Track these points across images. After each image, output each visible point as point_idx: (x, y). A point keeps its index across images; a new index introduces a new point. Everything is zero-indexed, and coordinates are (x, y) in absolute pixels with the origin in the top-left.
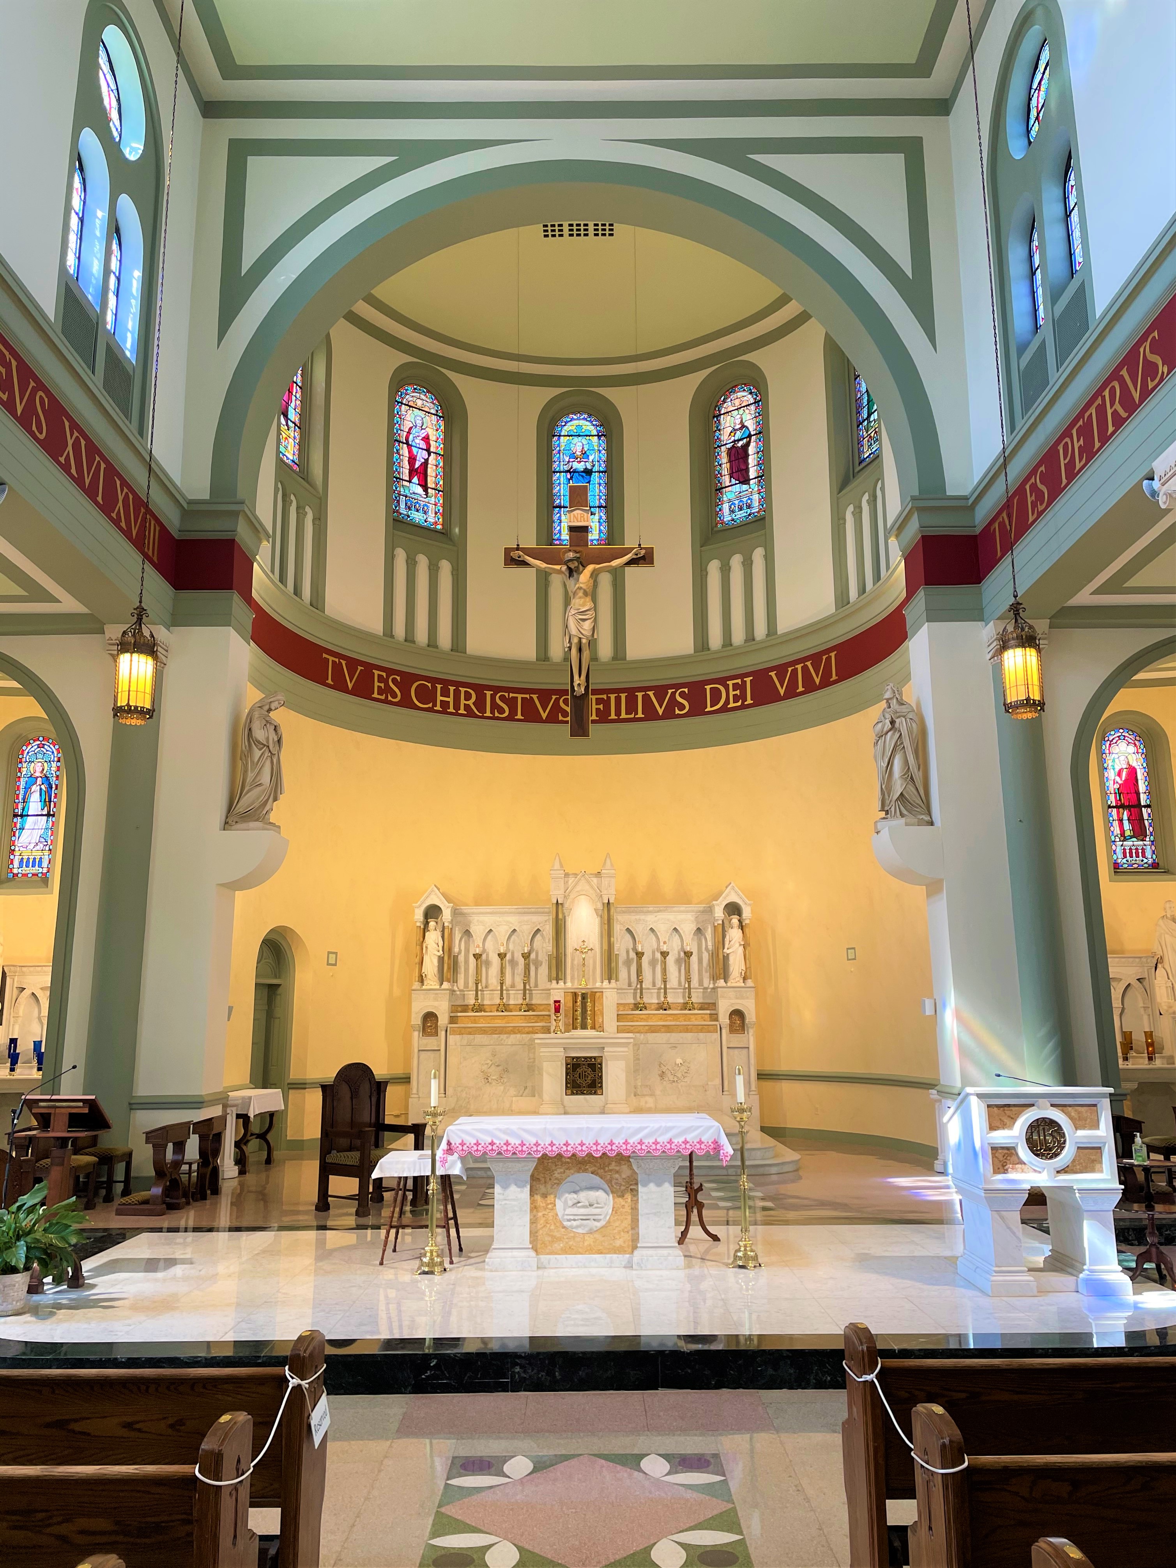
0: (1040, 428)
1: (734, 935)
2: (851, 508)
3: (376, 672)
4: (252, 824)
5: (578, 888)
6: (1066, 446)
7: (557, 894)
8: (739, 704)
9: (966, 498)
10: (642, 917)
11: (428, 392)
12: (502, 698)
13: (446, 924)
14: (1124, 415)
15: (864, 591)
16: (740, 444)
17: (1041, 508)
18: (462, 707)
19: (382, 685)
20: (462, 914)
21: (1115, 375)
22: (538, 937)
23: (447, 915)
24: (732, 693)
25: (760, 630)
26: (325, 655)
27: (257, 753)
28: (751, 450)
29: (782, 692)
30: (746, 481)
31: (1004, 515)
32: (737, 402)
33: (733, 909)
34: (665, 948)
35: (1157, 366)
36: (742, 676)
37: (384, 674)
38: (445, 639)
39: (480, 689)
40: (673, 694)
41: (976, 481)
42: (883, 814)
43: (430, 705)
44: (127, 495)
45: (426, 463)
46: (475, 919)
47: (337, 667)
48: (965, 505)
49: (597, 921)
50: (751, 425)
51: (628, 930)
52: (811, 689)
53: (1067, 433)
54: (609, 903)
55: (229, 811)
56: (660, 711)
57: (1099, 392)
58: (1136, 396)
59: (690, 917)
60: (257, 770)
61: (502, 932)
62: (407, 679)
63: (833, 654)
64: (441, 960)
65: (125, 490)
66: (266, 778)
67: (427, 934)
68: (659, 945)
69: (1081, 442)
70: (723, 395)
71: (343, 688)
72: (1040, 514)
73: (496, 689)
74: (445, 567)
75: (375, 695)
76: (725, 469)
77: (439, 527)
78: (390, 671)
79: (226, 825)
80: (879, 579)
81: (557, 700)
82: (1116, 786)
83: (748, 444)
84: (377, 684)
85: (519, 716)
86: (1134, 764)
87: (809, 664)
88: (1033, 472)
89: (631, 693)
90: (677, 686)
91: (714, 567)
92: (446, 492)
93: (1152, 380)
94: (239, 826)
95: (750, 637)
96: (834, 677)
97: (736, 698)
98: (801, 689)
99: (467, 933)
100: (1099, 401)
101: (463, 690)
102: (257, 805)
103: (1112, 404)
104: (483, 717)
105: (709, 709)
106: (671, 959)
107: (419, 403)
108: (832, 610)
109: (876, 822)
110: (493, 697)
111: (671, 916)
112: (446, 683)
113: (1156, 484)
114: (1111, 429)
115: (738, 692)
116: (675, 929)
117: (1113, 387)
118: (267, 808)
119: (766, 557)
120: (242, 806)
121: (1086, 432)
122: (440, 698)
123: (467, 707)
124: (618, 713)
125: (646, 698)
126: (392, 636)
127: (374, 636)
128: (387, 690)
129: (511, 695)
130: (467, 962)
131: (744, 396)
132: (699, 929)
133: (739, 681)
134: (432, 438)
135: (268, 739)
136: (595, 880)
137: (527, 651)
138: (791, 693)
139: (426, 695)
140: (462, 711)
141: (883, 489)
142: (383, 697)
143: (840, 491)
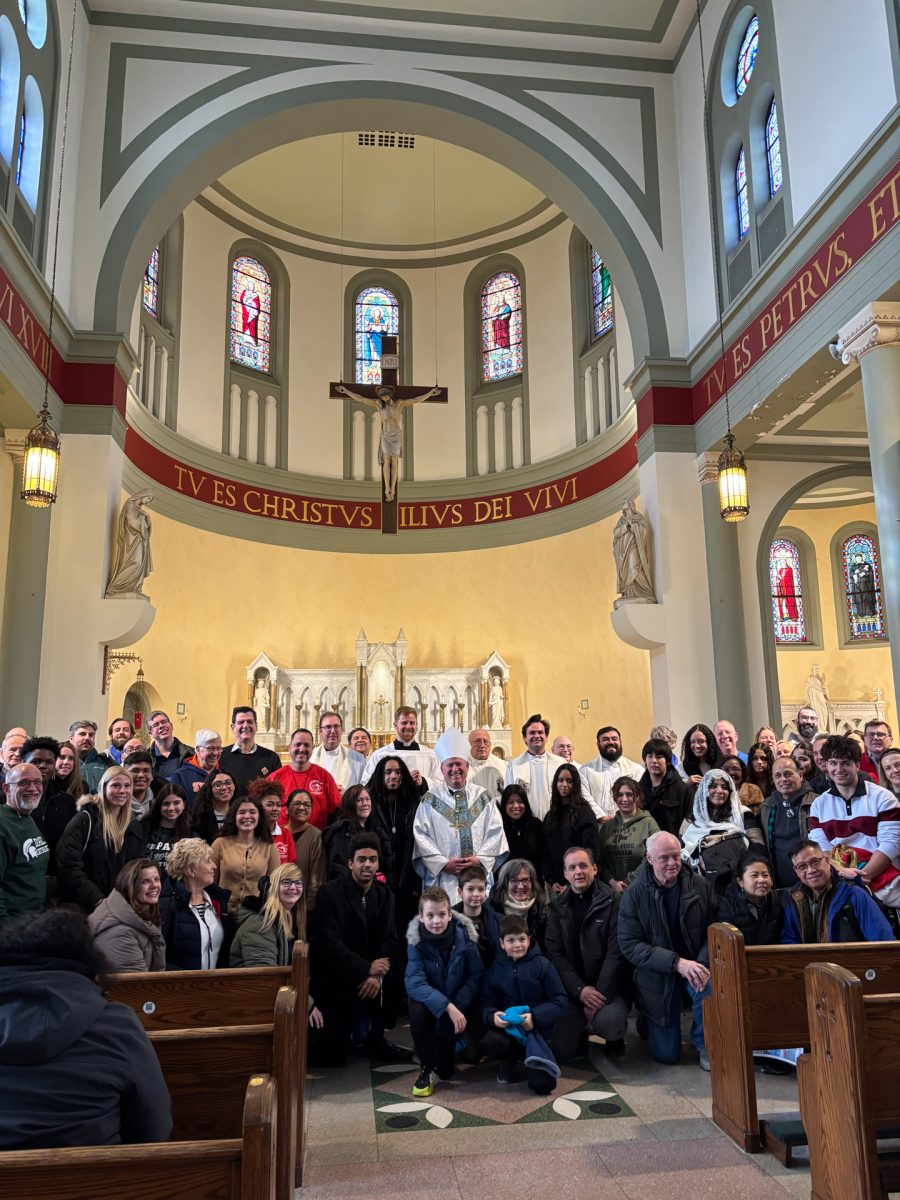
0: (746, 307)
1: (497, 691)
2: (589, 369)
3: (216, 482)
4: (128, 595)
5: (378, 655)
6: (766, 320)
7: (362, 660)
8: (501, 517)
9: (684, 360)
10: (426, 678)
11: (259, 263)
12: (316, 507)
13: (273, 683)
14: (815, 296)
15: (599, 432)
16: (503, 317)
17: (745, 367)
18: (284, 513)
19: (221, 493)
20: (285, 675)
21: (808, 266)
22: (345, 693)
23: (273, 676)
24: (495, 508)
25: (517, 461)
26: (176, 466)
27: (132, 538)
28: (512, 322)
29: (534, 508)
30: (508, 346)
31: (715, 372)
32: (501, 286)
33: (496, 672)
34: (443, 702)
35: (842, 259)
36: (503, 496)
37: (223, 484)
38: (270, 458)
39: (298, 499)
40: (450, 508)
41: (691, 349)
42: (620, 595)
43: (259, 511)
44: (29, 321)
45: (256, 318)
46: (295, 679)
47: (186, 477)
48: (684, 366)
49: (393, 680)
50: (512, 305)
51: (415, 688)
52: (556, 505)
53: (768, 310)
54: (401, 667)
55: (108, 585)
56: (440, 521)
57: (795, 279)
58: (826, 282)
59: (463, 677)
60: (131, 552)
61: (317, 688)
62: (241, 489)
63: (574, 480)
64: (268, 711)
65: (28, 317)
66: (138, 558)
67: (257, 691)
68: (439, 699)
69: (779, 317)
70: (490, 279)
71: (191, 494)
72: (744, 371)
73: (311, 500)
74: (271, 402)
75: (216, 500)
76: (491, 336)
77: (266, 370)
78: (227, 482)
79: (107, 594)
80: (611, 423)
81: (359, 510)
82: (778, 581)
83: (509, 318)
84: (216, 492)
85: (330, 522)
86: (791, 566)
87: (555, 487)
88: (739, 340)
89: (418, 506)
90: (453, 503)
91: (482, 411)
92: (273, 342)
93: (839, 269)
94: (117, 596)
95: (509, 466)
96: (575, 497)
97: (498, 513)
98: (549, 506)
99: (289, 690)
100: (795, 286)
101: (285, 499)
102: (131, 579)
103: (805, 288)
104: (301, 522)
105: (477, 520)
106: (447, 710)
107: (252, 272)
108: (574, 446)
109: (615, 602)
110: (309, 506)
111: (449, 678)
112: (272, 494)
113: (839, 347)
114: (804, 306)
115: (500, 508)
116: (451, 687)
117: (807, 276)
118: (139, 582)
119: (522, 405)
120: (119, 579)
121: (783, 310)
122: (266, 505)
123: (288, 513)
124: (407, 522)
125: (429, 511)
126: (229, 454)
127: (217, 453)
128: (224, 497)
129: (324, 505)
130: (288, 713)
131: (505, 281)
132: (469, 687)
133: (501, 499)
134: (262, 300)
135: (140, 527)
136: (391, 649)
137: (338, 472)
138: (541, 509)
139: (256, 503)
140: (284, 516)
141: (615, 355)
142: (222, 502)
143: (581, 356)
